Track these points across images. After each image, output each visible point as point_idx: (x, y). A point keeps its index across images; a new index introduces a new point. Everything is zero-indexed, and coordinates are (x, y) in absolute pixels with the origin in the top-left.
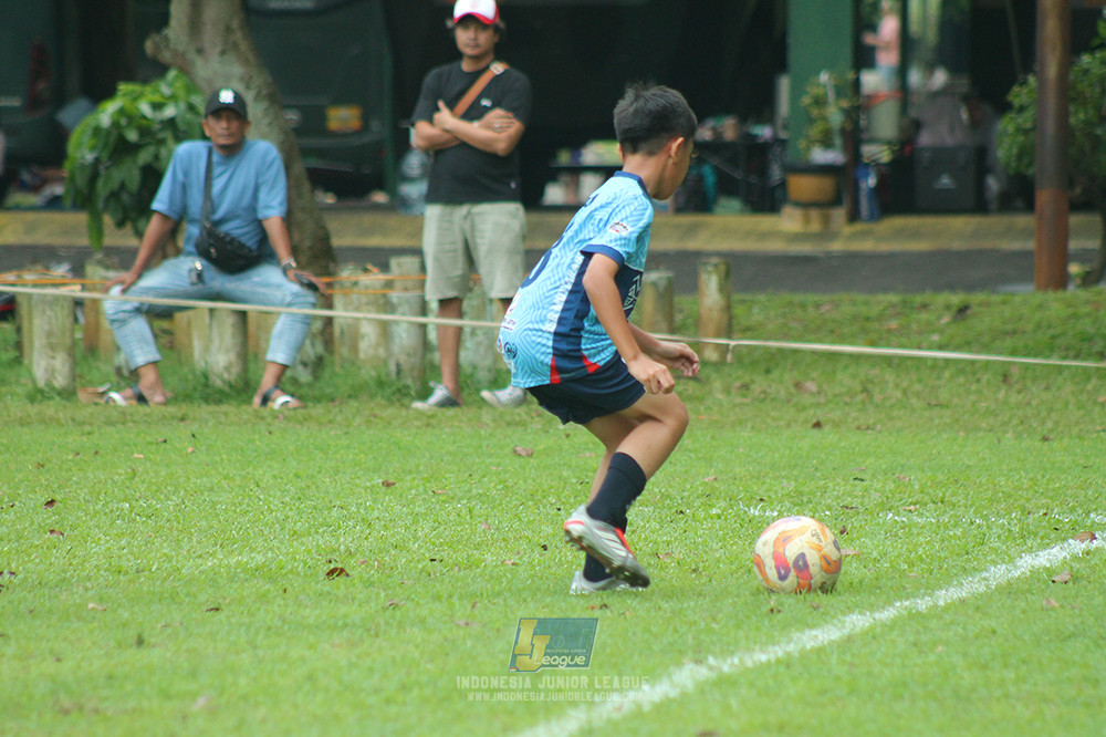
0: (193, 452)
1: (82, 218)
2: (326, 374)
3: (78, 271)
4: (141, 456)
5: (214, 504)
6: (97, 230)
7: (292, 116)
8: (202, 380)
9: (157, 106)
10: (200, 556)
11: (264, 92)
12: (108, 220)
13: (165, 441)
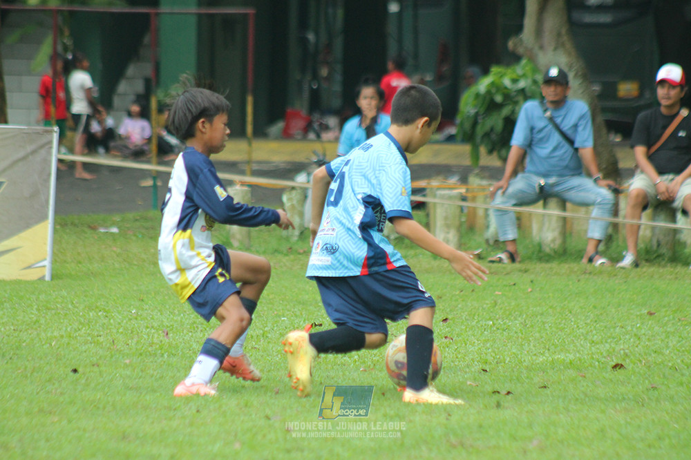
0: (531, 291)
1: (466, 148)
2: (614, 245)
3: (464, 180)
4: (500, 293)
5: (544, 323)
6: (476, 156)
7: (597, 88)
8: (538, 248)
9: (515, 81)
10: (535, 355)
11: (580, 73)
12: (483, 150)
13: (514, 284)
